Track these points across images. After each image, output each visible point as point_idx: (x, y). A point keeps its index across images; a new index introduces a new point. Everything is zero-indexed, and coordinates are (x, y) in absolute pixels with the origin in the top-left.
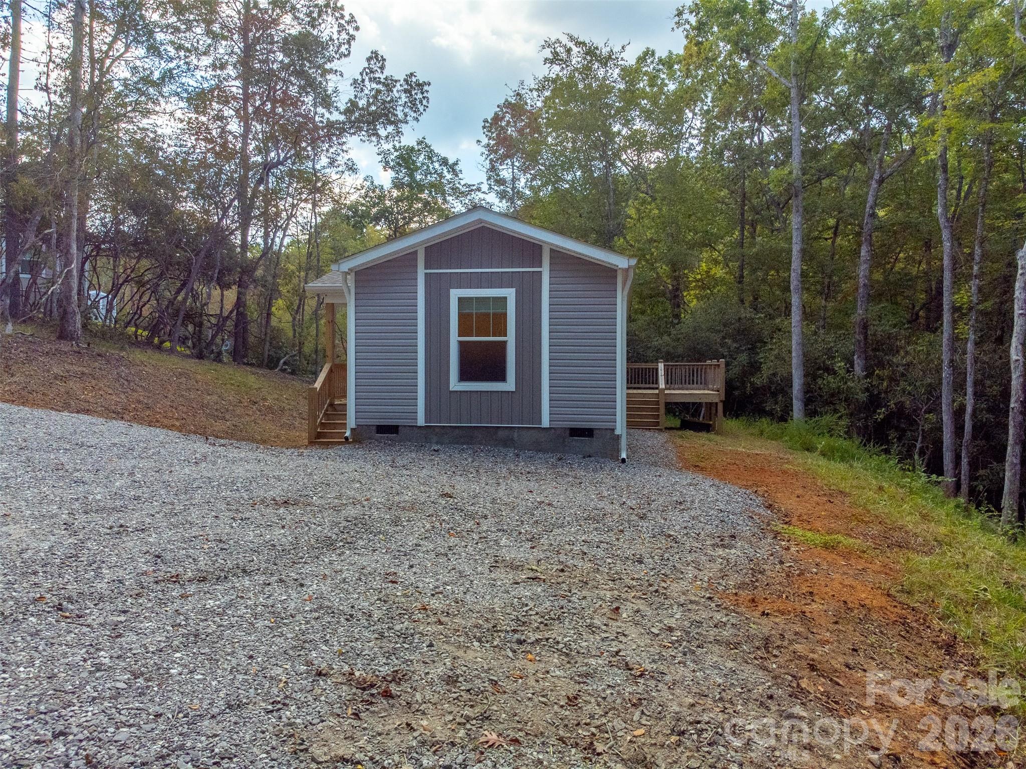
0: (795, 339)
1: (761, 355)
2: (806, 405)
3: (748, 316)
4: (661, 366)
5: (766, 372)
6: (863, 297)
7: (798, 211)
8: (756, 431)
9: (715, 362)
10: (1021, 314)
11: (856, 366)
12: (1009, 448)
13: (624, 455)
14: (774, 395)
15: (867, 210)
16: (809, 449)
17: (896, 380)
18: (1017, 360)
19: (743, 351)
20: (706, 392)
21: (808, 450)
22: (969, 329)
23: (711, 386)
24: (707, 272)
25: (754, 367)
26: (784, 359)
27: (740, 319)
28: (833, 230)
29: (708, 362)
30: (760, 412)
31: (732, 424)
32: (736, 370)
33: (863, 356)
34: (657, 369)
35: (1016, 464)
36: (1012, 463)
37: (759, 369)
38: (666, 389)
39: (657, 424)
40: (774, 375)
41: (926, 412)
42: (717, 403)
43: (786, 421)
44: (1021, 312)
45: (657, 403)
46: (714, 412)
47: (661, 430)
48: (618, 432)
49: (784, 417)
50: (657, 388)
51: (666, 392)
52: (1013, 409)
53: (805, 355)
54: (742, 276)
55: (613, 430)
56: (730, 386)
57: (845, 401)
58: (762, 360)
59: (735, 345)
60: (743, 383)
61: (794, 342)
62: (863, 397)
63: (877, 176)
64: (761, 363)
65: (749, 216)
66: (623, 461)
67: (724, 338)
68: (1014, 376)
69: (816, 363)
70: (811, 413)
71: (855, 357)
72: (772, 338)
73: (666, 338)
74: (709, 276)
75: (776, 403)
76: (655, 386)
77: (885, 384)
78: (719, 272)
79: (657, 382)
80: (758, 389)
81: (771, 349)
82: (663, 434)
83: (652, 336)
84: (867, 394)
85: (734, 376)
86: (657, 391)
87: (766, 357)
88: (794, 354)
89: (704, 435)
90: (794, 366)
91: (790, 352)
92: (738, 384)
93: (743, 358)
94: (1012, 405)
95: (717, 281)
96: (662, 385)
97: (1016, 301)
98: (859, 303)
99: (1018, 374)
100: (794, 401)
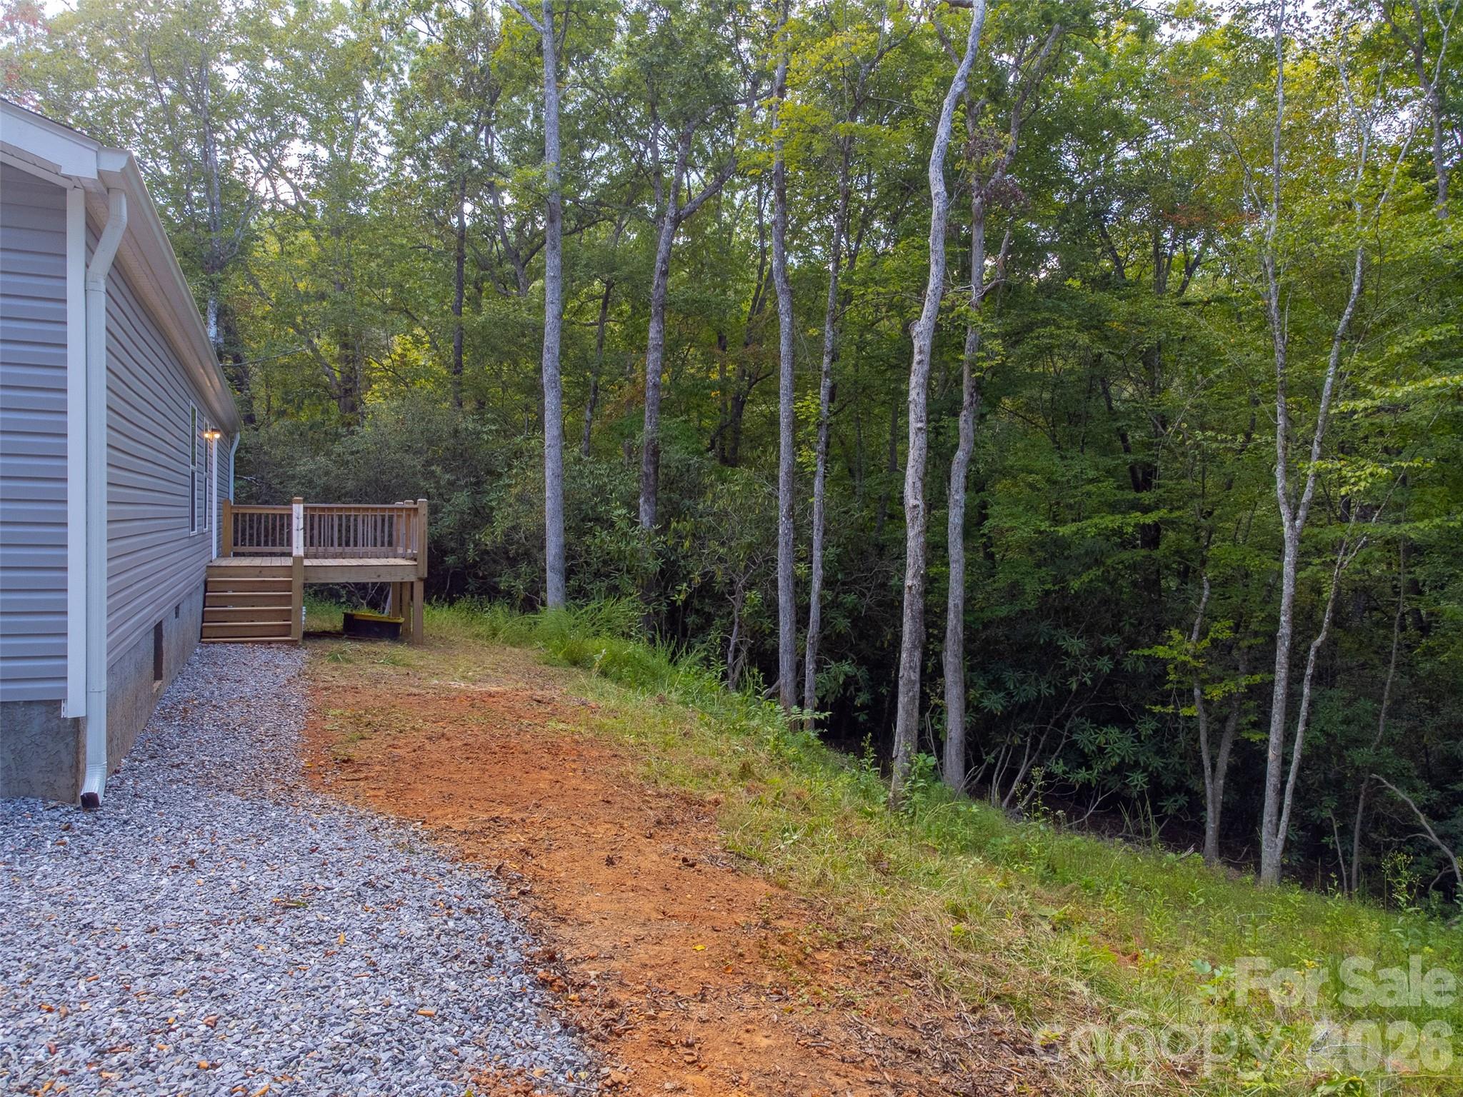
0: (550, 467)
1: (493, 495)
2: (567, 579)
3: (470, 426)
4: (298, 510)
5: (501, 525)
6: (653, 404)
7: (554, 248)
8: (484, 629)
9: (409, 503)
10: (920, 429)
11: (642, 514)
12: (904, 655)
13: (94, 783)
14: (513, 562)
15: (658, 265)
16: (577, 661)
17: (700, 538)
18: (915, 507)
19: (461, 488)
20: (392, 561)
21: (575, 663)
22: (817, 457)
23: (400, 550)
24: (403, 356)
25: (482, 516)
26: (530, 502)
27: (456, 431)
28: (601, 301)
29: (399, 504)
30: (490, 593)
31: (439, 619)
32: (448, 522)
33: (653, 499)
34: (290, 516)
35: (914, 683)
36: (910, 681)
37: (488, 520)
38: (306, 556)
39: (286, 630)
40: (515, 528)
41: (745, 588)
42: (412, 583)
43: (533, 609)
44: (920, 425)
45: (288, 586)
46: (406, 597)
47: (293, 644)
48: (73, 708)
49: (531, 603)
50: (290, 555)
51: (307, 562)
52: (910, 588)
53: (566, 496)
54: (459, 363)
55: (55, 705)
56: (436, 551)
57: (628, 572)
58: (494, 504)
59: (447, 476)
60: (463, 543)
61: (548, 473)
62: (654, 566)
63: (671, 213)
64: (492, 509)
65: (470, 271)
66: (90, 802)
67: (428, 463)
68: (911, 533)
69: (579, 509)
70: (576, 595)
71: (641, 501)
72: (510, 467)
73: (321, 459)
74: (404, 363)
75: (517, 577)
76: (285, 549)
77: (687, 544)
78: (421, 358)
79: (290, 544)
80: (487, 552)
81: (510, 486)
82: (295, 653)
83: (296, 456)
84: (660, 561)
85: (445, 531)
86: (288, 562)
87: (502, 500)
88: (548, 494)
89: (385, 648)
90: (548, 514)
91: (541, 490)
92: (453, 544)
93: (462, 499)
94: (908, 582)
95: (418, 373)
96: (298, 548)
97: (912, 406)
98: (647, 414)
99: (917, 529)
100: (549, 575)
